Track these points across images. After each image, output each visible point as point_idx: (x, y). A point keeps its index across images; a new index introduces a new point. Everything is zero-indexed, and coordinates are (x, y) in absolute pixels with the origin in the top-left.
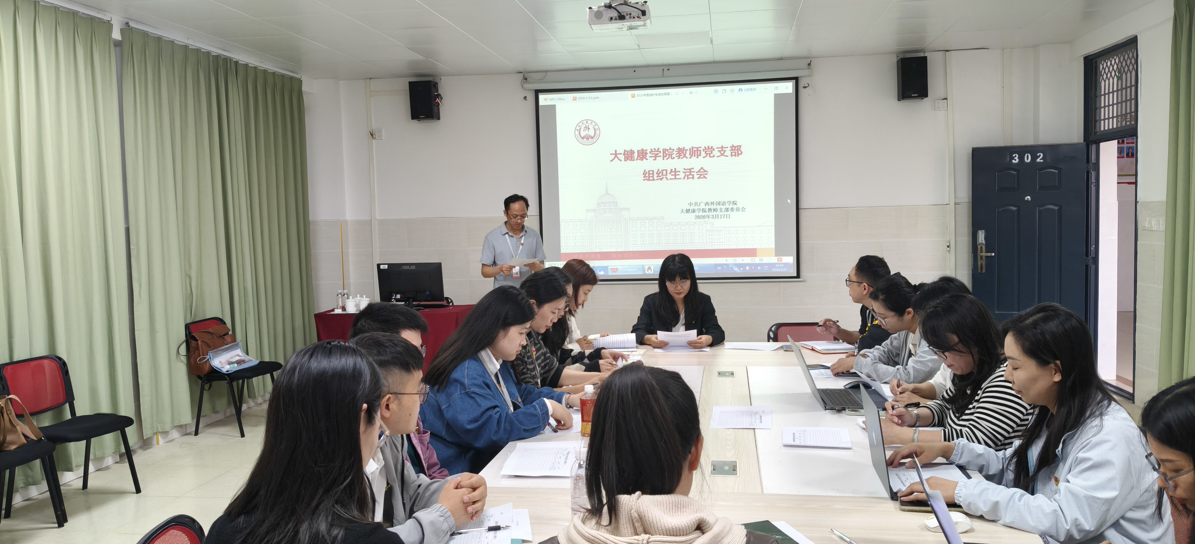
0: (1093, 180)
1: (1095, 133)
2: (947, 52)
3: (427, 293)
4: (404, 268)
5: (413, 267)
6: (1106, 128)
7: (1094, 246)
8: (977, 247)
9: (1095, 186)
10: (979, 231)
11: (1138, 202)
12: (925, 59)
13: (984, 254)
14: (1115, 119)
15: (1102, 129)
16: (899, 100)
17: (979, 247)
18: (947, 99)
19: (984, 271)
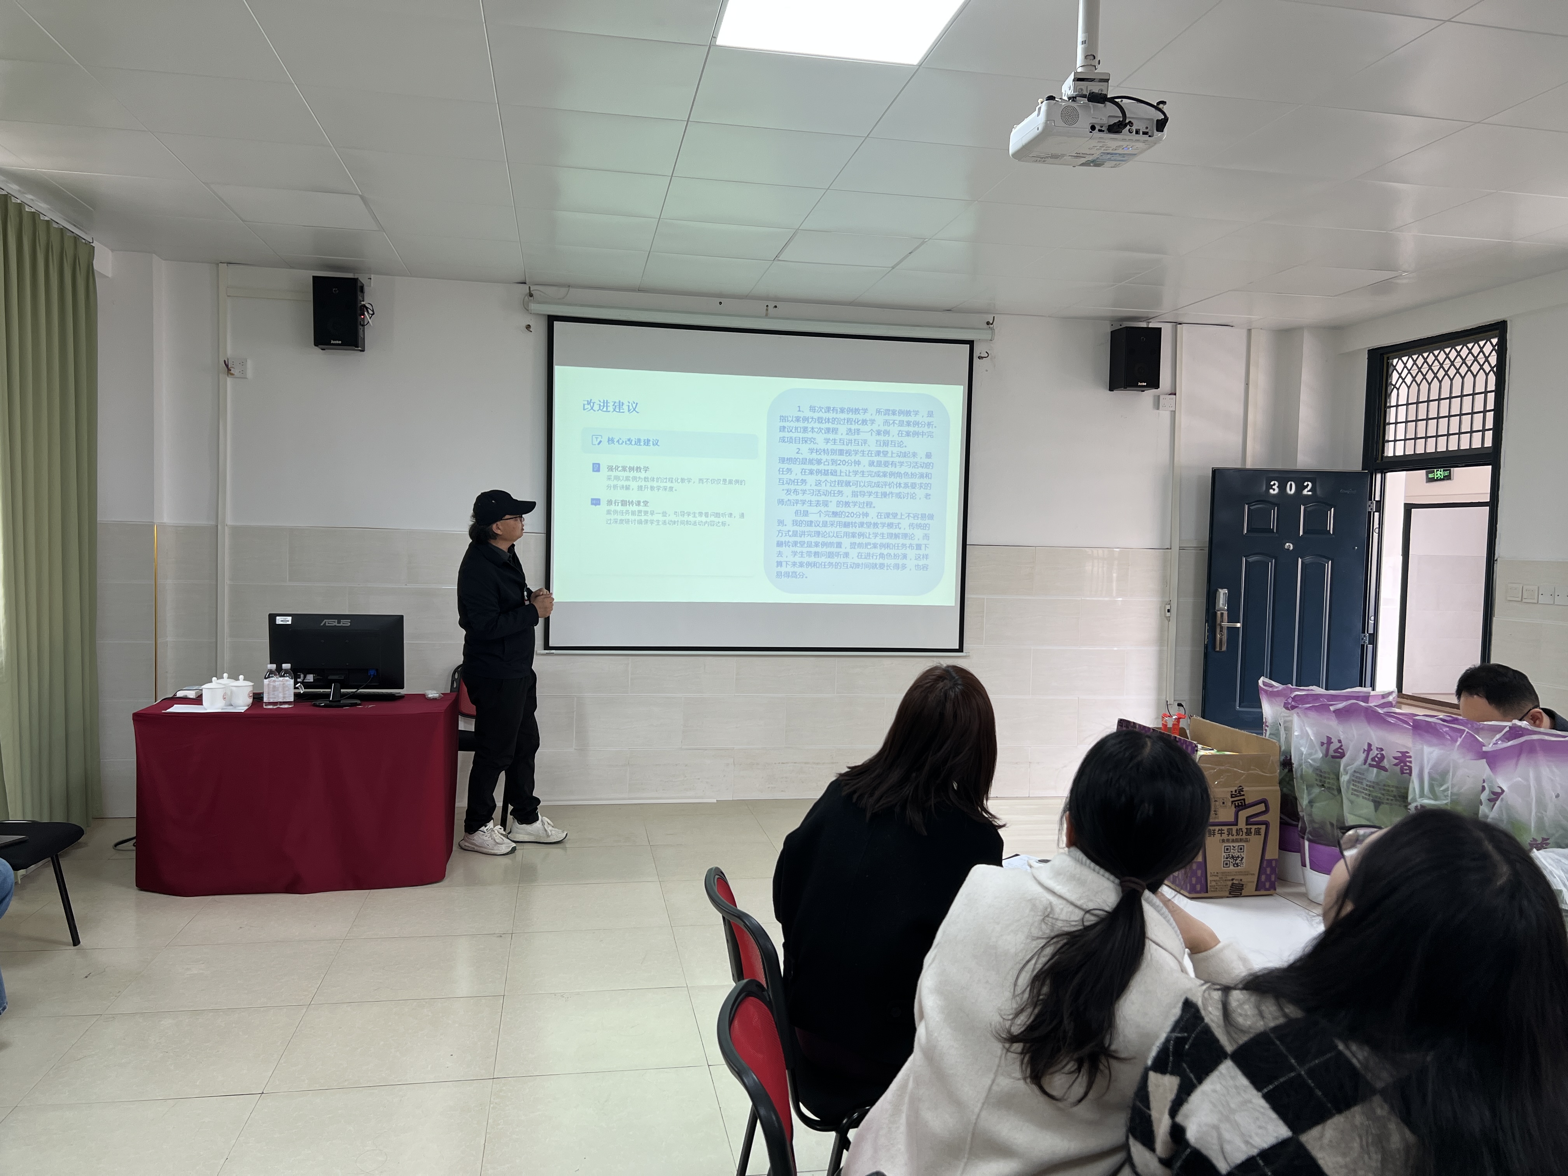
0: (1376, 525)
1: (1382, 456)
2: (1179, 326)
3: (372, 672)
4: (327, 624)
5: (346, 623)
7: (1373, 618)
8: (1215, 613)
9: (1378, 533)
10: (1220, 590)
11: (1496, 560)
12: (1157, 332)
13: (1225, 624)
15: (1398, 453)
16: (1109, 390)
17: (1219, 613)
18: (1175, 394)
19: (1224, 648)
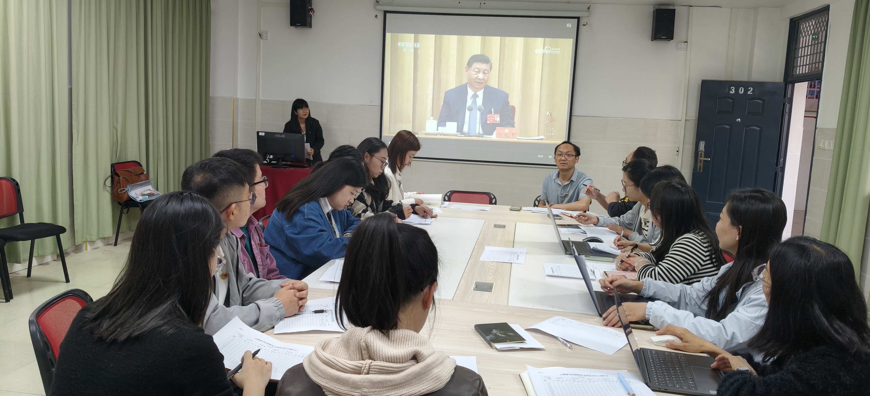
0: (787, 110)
1: (793, 76)
2: (690, 7)
3: (293, 156)
4: (277, 136)
6: (801, 73)
7: (782, 159)
8: (698, 153)
9: (788, 115)
10: (701, 141)
11: (817, 128)
12: (674, 11)
13: (703, 159)
14: (807, 66)
15: (798, 73)
16: (652, 41)
17: (700, 153)
18: (687, 42)
19: (701, 171)
